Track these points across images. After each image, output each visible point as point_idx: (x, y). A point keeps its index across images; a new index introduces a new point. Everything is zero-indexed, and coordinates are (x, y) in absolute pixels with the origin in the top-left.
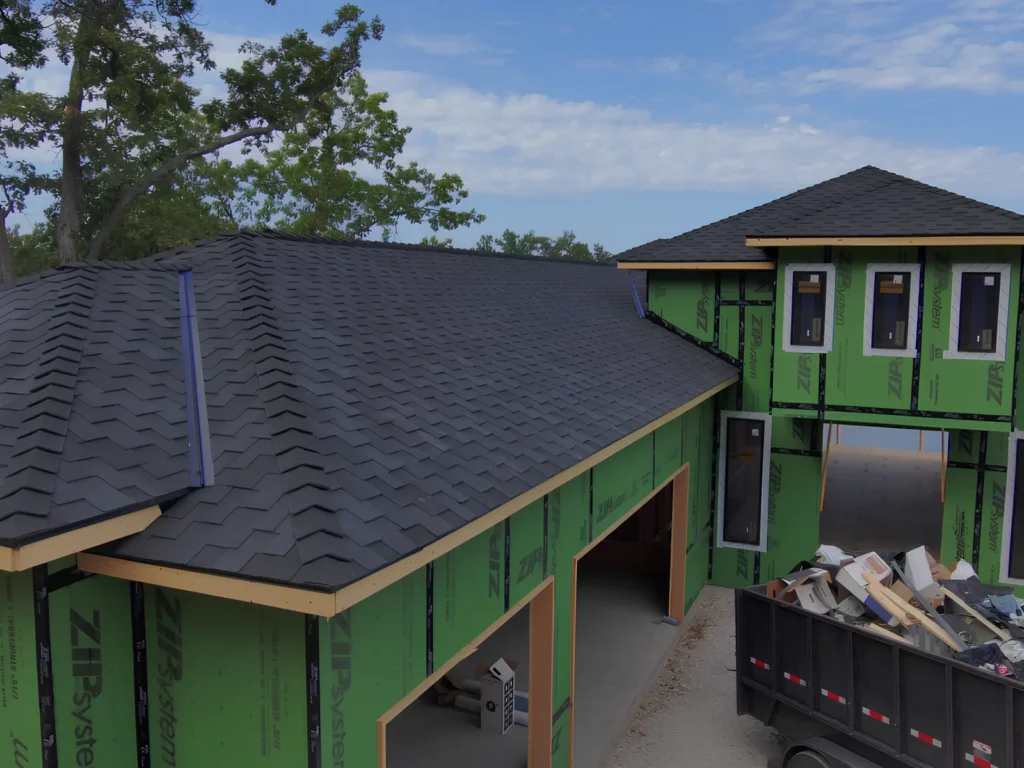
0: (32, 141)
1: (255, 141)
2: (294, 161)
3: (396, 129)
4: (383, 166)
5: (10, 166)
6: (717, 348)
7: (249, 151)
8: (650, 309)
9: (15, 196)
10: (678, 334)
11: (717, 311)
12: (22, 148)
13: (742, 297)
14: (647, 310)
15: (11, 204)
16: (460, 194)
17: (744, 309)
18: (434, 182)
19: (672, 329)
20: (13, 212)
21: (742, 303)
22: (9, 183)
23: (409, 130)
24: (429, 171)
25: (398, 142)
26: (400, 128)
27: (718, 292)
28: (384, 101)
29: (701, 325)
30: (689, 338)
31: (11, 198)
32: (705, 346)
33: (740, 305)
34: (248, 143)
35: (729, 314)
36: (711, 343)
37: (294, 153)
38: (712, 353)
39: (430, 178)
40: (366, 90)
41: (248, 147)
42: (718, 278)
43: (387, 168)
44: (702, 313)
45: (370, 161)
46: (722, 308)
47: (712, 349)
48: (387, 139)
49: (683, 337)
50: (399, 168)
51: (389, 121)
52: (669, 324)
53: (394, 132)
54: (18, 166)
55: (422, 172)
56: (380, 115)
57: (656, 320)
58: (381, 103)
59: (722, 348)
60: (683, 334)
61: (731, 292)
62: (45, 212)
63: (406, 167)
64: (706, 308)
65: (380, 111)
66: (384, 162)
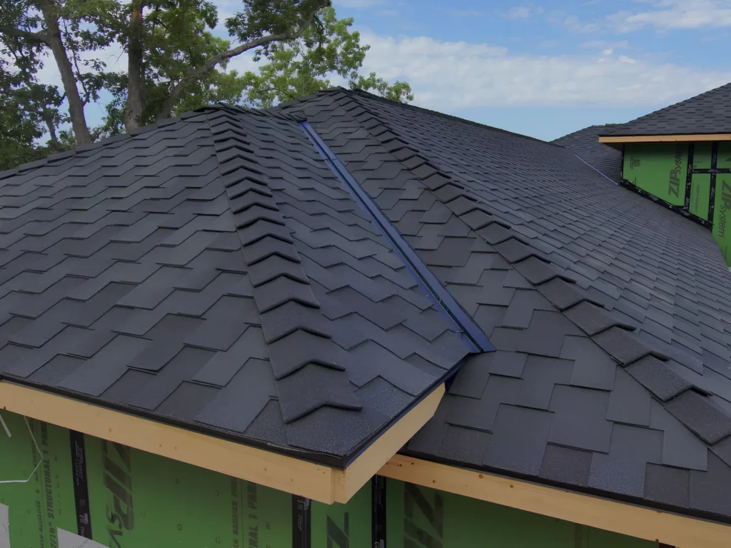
0: (103, 42)
1: (264, 51)
2: (280, 73)
3: (358, 47)
4: (349, 77)
5: (87, 64)
6: (687, 211)
7: (259, 59)
8: (624, 178)
9: (89, 89)
10: (651, 199)
11: (689, 179)
12: (95, 49)
13: (714, 166)
14: (622, 179)
15: (87, 95)
16: (408, 98)
17: (715, 176)
18: (388, 89)
19: (645, 195)
20: (89, 102)
21: (714, 171)
22: (85, 78)
23: (368, 48)
24: (384, 80)
25: (359, 57)
26: (361, 47)
27: (690, 161)
28: (350, 25)
29: (674, 191)
30: (661, 203)
31: (88, 91)
32: (676, 209)
33: (711, 173)
34: (259, 52)
35: (701, 181)
36: (683, 207)
37: (280, 68)
38: (683, 215)
39: (385, 86)
40: (335, 17)
41: (258, 56)
42: (690, 149)
43: (352, 78)
44: (674, 180)
45: (339, 72)
46: (694, 175)
47: (682, 211)
48: (351, 56)
49: (655, 202)
50: (361, 78)
51: (353, 41)
52: (642, 191)
53: (356, 50)
54: (92, 64)
55: (378, 81)
56: (346, 37)
57: (631, 187)
58: (348, 26)
59: (692, 210)
60: (655, 199)
61: (703, 162)
62: (107, 107)
63: (366, 77)
64: (679, 176)
65: (346, 33)
66: (349, 73)
